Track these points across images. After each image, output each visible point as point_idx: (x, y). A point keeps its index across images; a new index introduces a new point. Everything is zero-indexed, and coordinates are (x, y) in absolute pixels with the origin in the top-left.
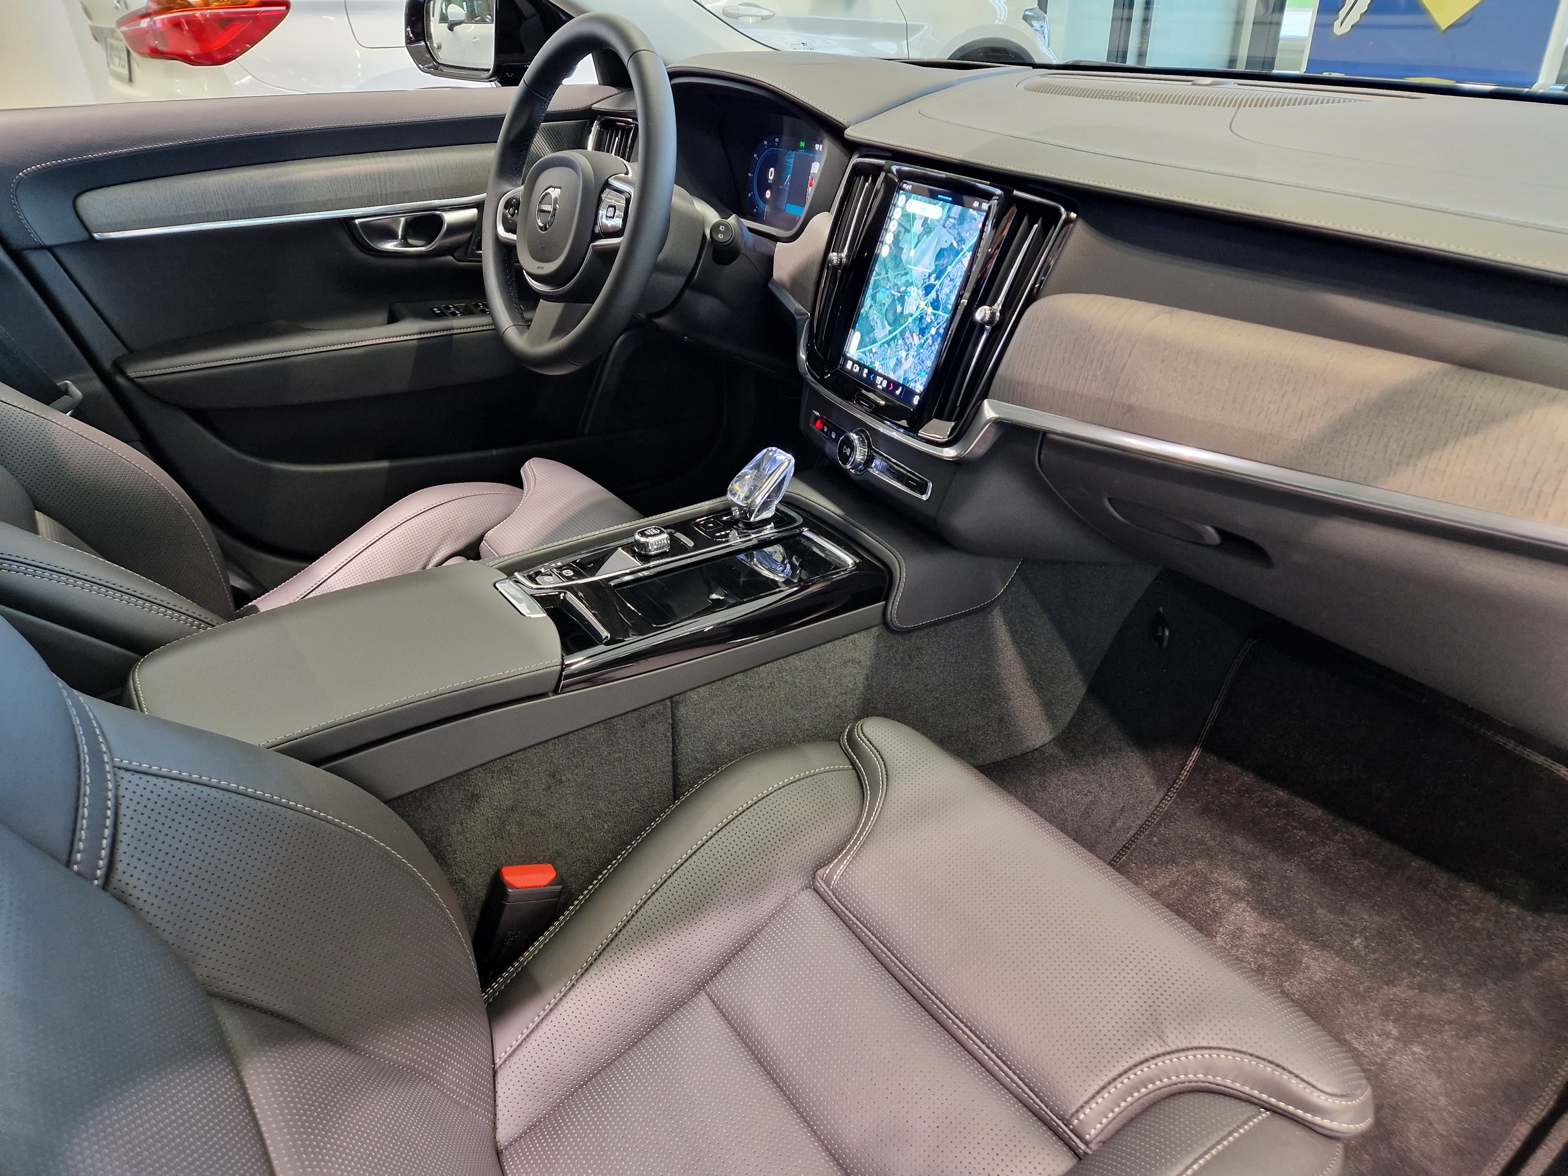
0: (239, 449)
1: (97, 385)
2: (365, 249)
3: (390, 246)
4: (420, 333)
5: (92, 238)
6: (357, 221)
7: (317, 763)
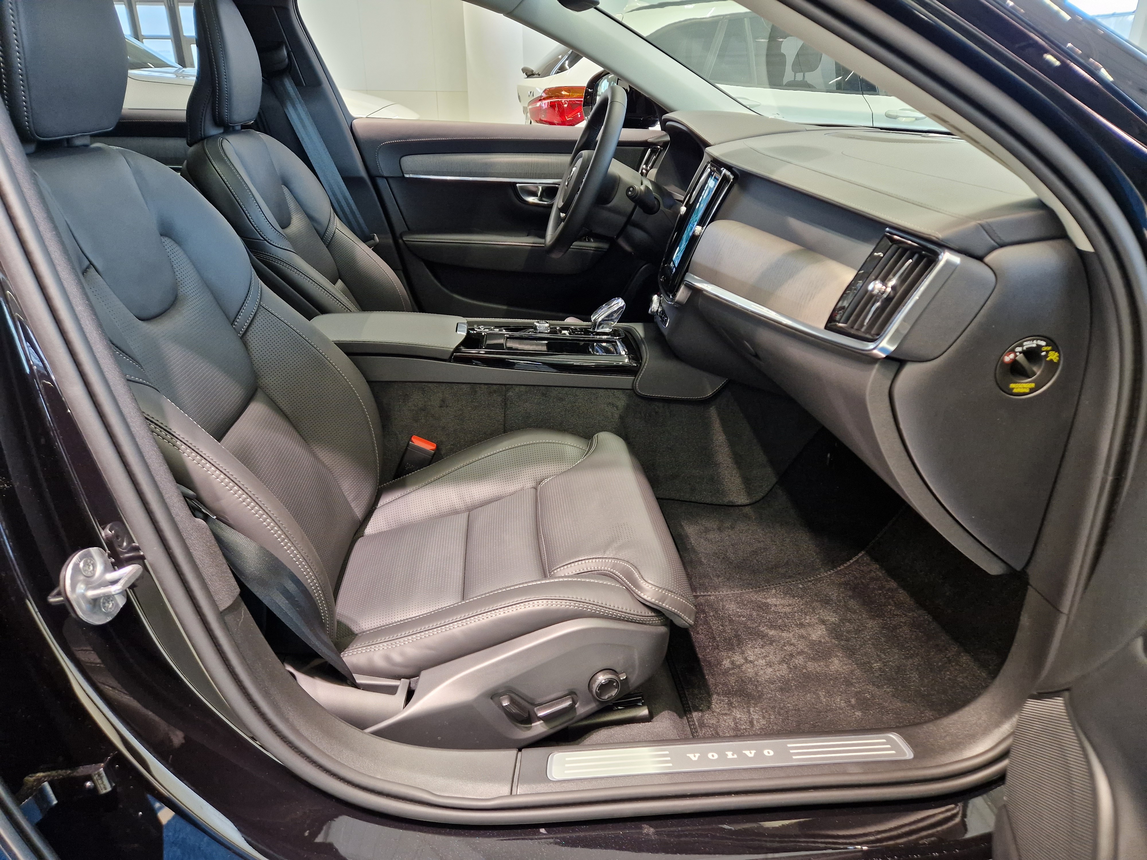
0: (442, 284)
1: (391, 241)
2: (518, 196)
3: (531, 199)
4: (533, 243)
5: (404, 175)
6: (518, 185)
7: (348, 354)
